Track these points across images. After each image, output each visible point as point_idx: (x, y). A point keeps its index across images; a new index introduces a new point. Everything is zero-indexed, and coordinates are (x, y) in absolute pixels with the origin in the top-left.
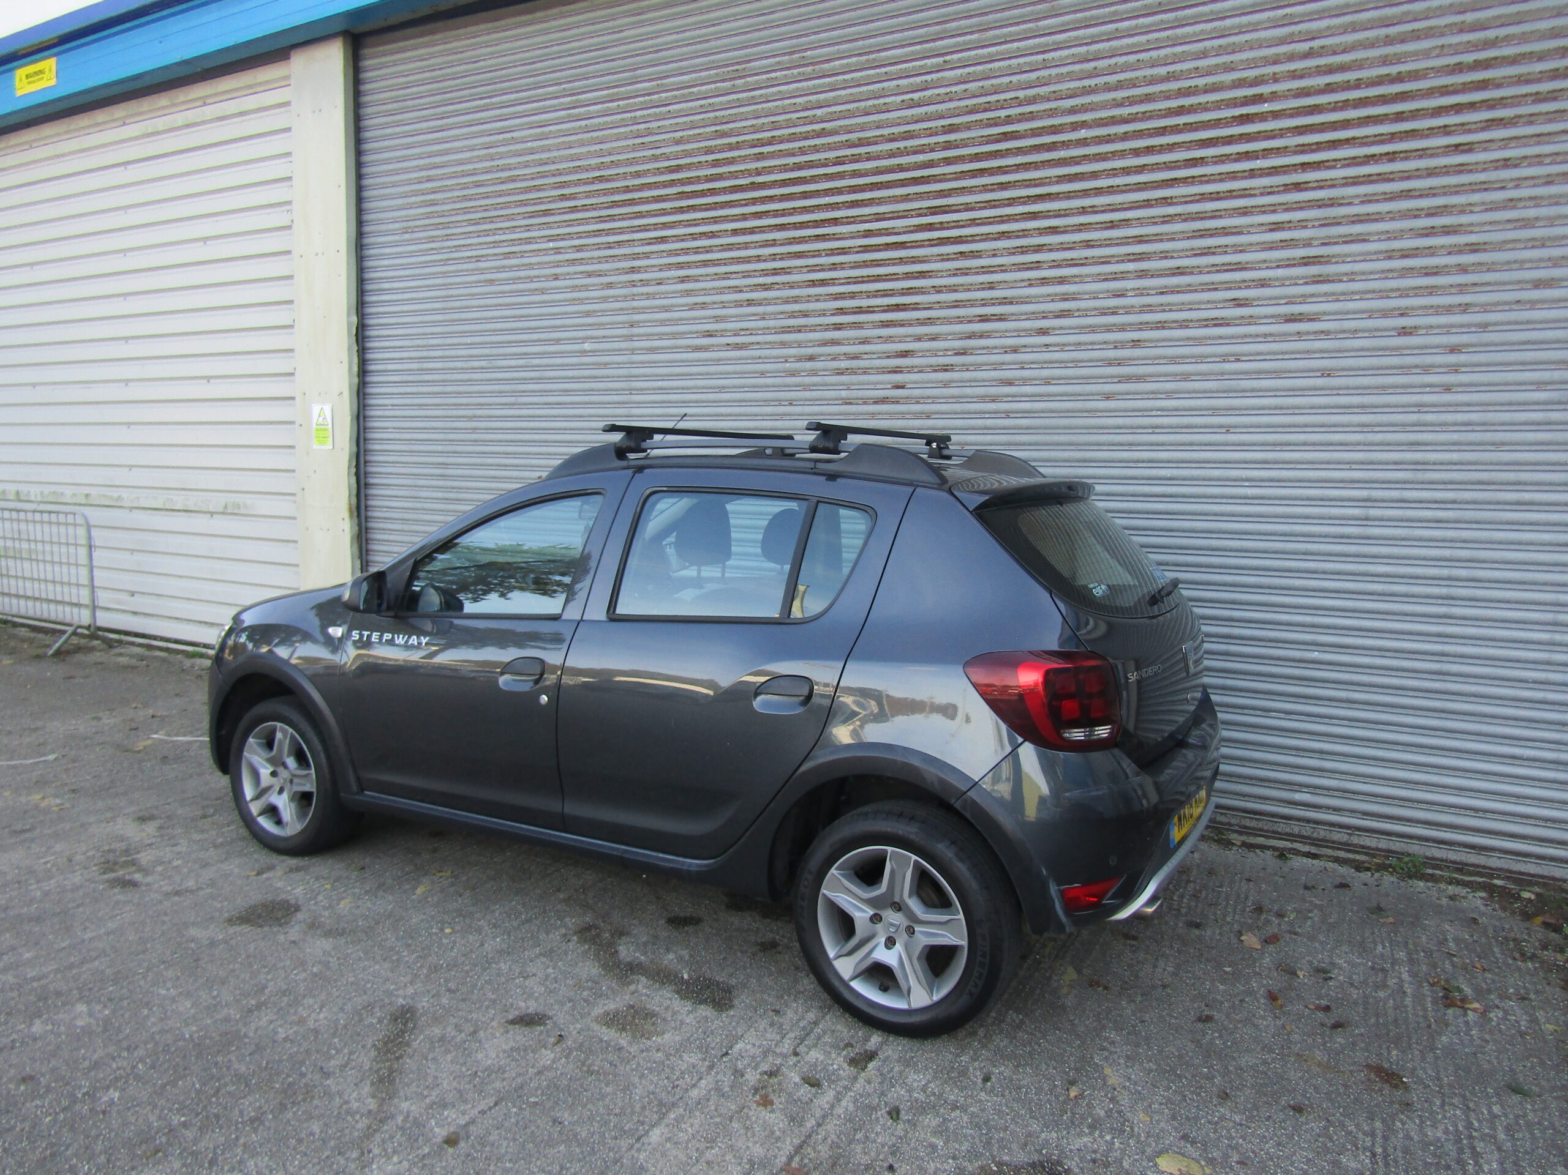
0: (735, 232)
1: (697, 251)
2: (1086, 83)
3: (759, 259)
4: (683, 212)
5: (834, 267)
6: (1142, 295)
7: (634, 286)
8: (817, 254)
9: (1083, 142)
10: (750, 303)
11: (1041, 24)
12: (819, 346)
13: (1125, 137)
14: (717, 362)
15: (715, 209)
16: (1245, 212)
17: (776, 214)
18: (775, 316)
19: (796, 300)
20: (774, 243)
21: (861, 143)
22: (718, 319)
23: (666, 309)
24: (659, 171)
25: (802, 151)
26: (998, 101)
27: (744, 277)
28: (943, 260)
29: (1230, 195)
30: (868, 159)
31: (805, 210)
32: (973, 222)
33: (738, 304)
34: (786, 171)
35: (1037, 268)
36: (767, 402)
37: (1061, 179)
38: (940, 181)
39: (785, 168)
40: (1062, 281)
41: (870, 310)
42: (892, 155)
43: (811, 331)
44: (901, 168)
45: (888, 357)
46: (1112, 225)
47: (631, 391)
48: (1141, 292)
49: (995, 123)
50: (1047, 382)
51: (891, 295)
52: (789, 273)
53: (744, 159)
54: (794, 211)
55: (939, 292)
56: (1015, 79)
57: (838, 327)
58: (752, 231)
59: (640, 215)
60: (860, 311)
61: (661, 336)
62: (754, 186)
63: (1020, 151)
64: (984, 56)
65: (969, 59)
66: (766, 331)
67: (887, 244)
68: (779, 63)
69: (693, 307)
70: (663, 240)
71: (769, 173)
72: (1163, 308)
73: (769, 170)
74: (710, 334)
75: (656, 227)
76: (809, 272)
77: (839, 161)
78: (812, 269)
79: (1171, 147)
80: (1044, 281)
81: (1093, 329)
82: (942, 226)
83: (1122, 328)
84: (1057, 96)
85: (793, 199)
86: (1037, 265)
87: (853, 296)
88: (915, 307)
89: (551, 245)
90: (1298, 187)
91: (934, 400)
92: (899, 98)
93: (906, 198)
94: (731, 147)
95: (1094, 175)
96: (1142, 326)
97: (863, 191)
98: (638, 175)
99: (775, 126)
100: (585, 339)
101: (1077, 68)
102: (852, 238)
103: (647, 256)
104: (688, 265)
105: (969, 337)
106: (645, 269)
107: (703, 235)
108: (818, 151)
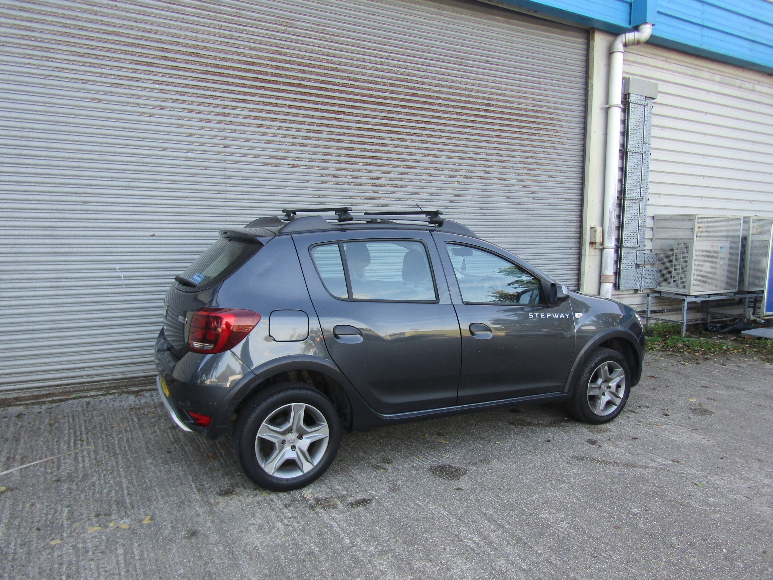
0: (290, 107)
1: (267, 112)
2: (441, 82)
3: (304, 123)
4: (257, 89)
5: (344, 134)
7: (226, 124)
8: (335, 127)
9: (440, 105)
10: (301, 145)
11: (425, 54)
12: (338, 170)
13: (453, 107)
14: (282, 172)
15: (278, 92)
16: (487, 142)
17: (313, 102)
18: (315, 153)
19: (325, 147)
20: (312, 117)
21: (354, 80)
22: (283, 151)
23: (250, 141)
24: (239, 61)
25: (326, 75)
26: (411, 79)
27: (297, 131)
28: (392, 140)
29: (483, 135)
30: (358, 88)
31: (328, 104)
32: (402, 127)
33: (294, 144)
34: (318, 82)
35: (427, 150)
36: (312, 196)
37: (434, 117)
38: (390, 106)
40: (435, 156)
41: (361, 157)
42: (369, 89)
43: (334, 163)
44: (372, 96)
45: (371, 179)
46: (450, 138)
47: (226, 184)
48: (460, 164)
49: (409, 88)
50: (431, 194)
51: (371, 152)
52: (322, 133)
53: (294, 70)
54: (322, 103)
55: (391, 153)
56: (417, 72)
57: (347, 163)
58: (300, 108)
59: (228, 83)
60: (357, 156)
61: (245, 155)
62: (300, 86)
63: (419, 102)
64: (404, 59)
65: (398, 58)
66: (310, 160)
68: (311, 27)
69: (266, 142)
70: (244, 101)
71: (309, 81)
72: (467, 171)
73: (310, 80)
74: (277, 158)
75: (239, 93)
76: (332, 134)
77: (344, 85)
78: (333, 133)
79: (467, 114)
80: (429, 155)
81: (446, 176)
82: (390, 125)
83: (455, 177)
84: (430, 84)
85: (322, 97)
86: (426, 149)
87: (354, 149)
88: (381, 158)
89: (157, 86)
90: (499, 137)
91: (390, 199)
92: (371, 65)
93: (375, 110)
94: (286, 62)
95: (444, 118)
96: (460, 177)
97: (356, 102)
98: (224, 59)
99: (310, 58)
100: (188, 151)
101: (438, 76)
102: (352, 122)
103: (235, 108)
104: (263, 119)
105: (403, 174)
106: (234, 115)
107: (271, 104)
108: (334, 78)
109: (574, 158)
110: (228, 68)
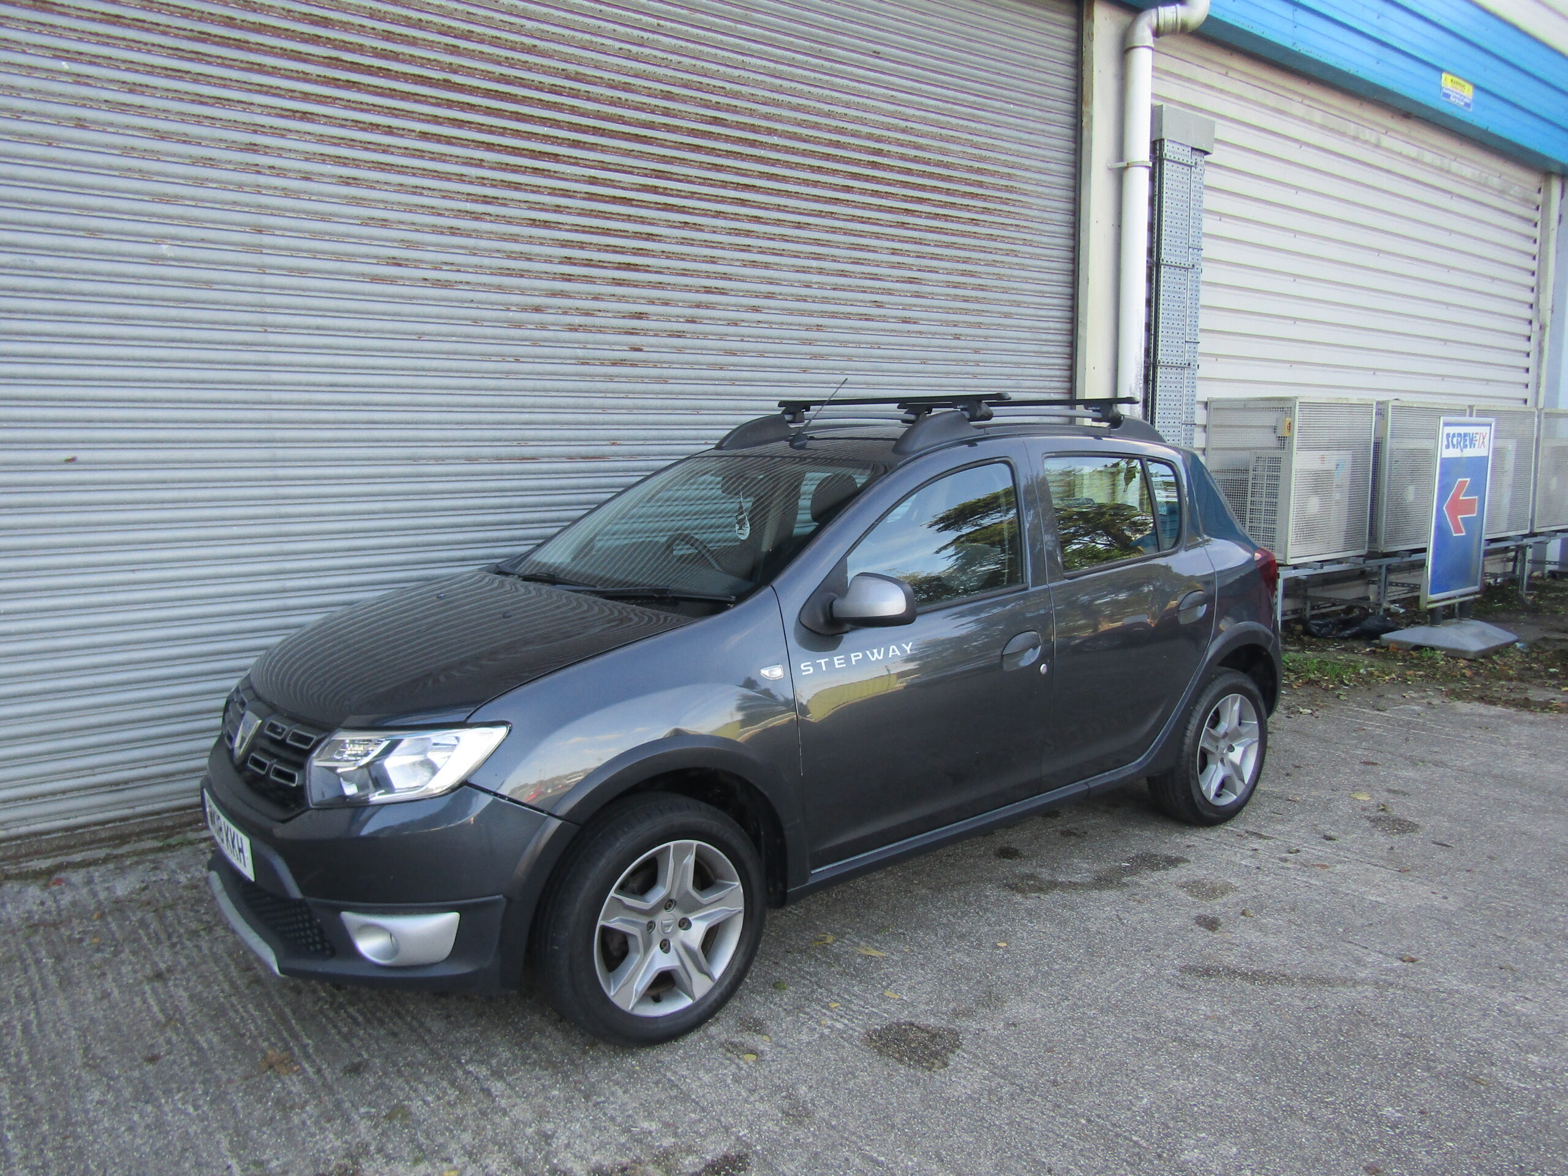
0: (424, 136)
1: (366, 146)
2: (776, 96)
3: (461, 178)
4: (338, 87)
5: (558, 209)
6: (822, 288)
7: (259, 173)
8: (537, 190)
9: (774, 147)
10: (453, 231)
11: (739, 26)
12: (547, 296)
13: (804, 153)
14: (410, 299)
15: (392, 97)
16: (877, 236)
17: (480, 128)
18: (491, 253)
19: (514, 238)
20: (480, 164)
21: (578, 78)
22: (409, 245)
23: (324, 218)
25: (511, 63)
26: (708, 85)
27: (444, 197)
28: (670, 227)
29: (867, 221)
30: (588, 99)
31: (517, 134)
32: (692, 195)
33: (437, 230)
34: (490, 80)
35: (749, 251)
36: (486, 357)
37: (762, 175)
38: (662, 146)
39: (487, 76)
40: (766, 266)
41: (600, 265)
42: (613, 103)
43: (536, 278)
44: (621, 120)
45: (624, 317)
46: (799, 226)
47: (265, 327)
48: (822, 286)
49: (706, 105)
50: (762, 354)
51: (623, 253)
52: (505, 205)
53: (431, 45)
54: (503, 132)
55: (668, 258)
56: (722, 69)
57: (568, 278)
58: (449, 141)
59: (260, 69)
60: (589, 263)
61: (314, 254)
62: (447, 85)
63: (727, 139)
64: (692, 35)
65: (679, 32)
66: (479, 269)
67: (614, 197)
69: (367, 222)
70: (305, 116)
71: (468, 75)
72: (836, 301)
73: (470, 72)
74: (396, 263)
75: (291, 94)
76: (530, 208)
77: (554, 90)
78: (532, 206)
79: (835, 172)
80: (754, 264)
81: (791, 312)
82: (665, 192)
83: (811, 314)
84: (752, 99)
85: (503, 117)
86: (747, 249)
87: (582, 246)
88: (646, 269)
89: (65, 66)
91: (670, 364)
92: (618, 45)
93: (628, 153)
94: (410, 23)
95: (784, 179)
96: (823, 314)
97: (585, 132)
100: (160, 239)
101: (768, 79)
102: (576, 181)
103: (282, 133)
104: (356, 163)
105: (698, 306)
106: (280, 152)
107: (374, 127)
108: (530, 70)
109: (1055, 277)
110: (260, 29)
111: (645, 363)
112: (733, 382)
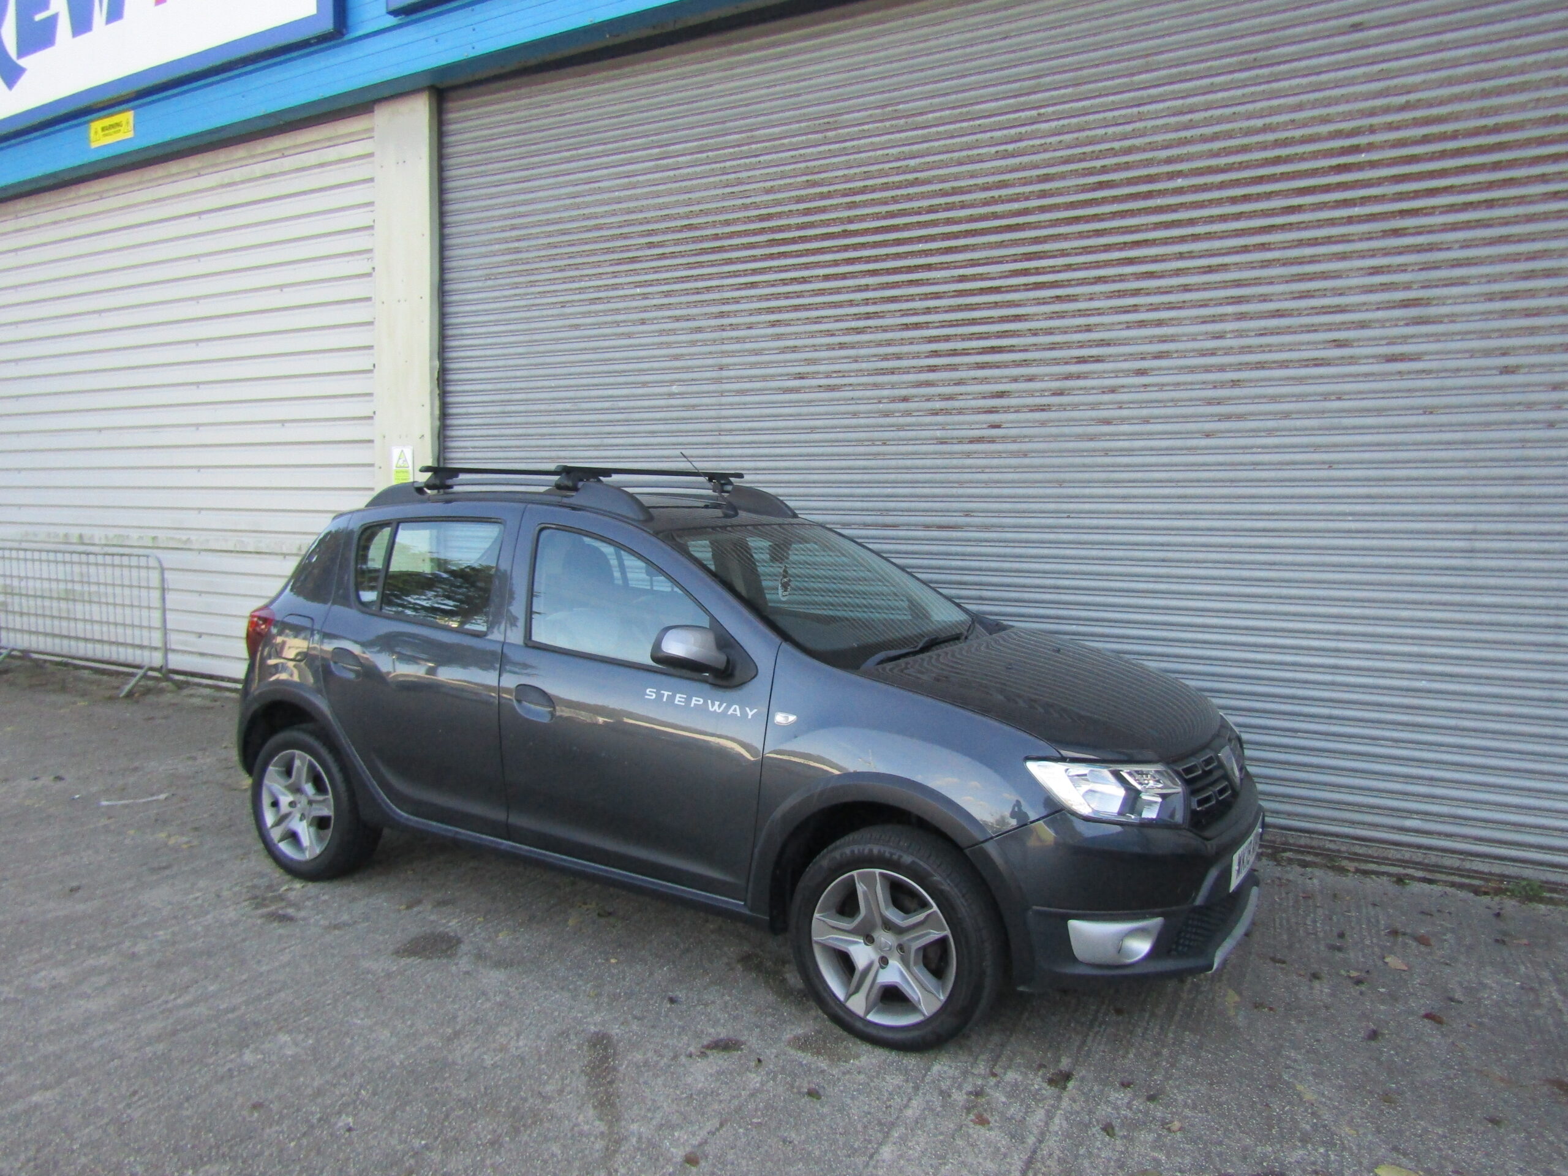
0: (827, 278)
1: (787, 296)
2: (1183, 134)
3: (851, 303)
4: (773, 259)
5: (928, 311)
6: (1242, 336)
7: (724, 330)
8: (911, 298)
9: (1180, 191)
10: (842, 346)
11: (1136, 78)
12: (913, 387)
13: (1222, 186)
14: (809, 403)
15: (806, 255)
16: (1343, 257)
17: (868, 260)
18: (868, 358)
19: (889, 343)
20: (866, 288)
21: (955, 192)
22: (809, 362)
23: (756, 352)
24: (749, 220)
25: (895, 200)
26: (1093, 152)
27: (837, 321)
28: (1039, 304)
29: (1329, 240)
30: (962, 208)
31: (898, 256)
32: (1069, 268)
33: (830, 347)
34: (878, 219)
35: (1135, 311)
36: (860, 442)
37: (1157, 226)
38: (1035, 228)
39: (877, 217)
40: (1160, 323)
41: (965, 352)
42: (986, 203)
43: (904, 373)
44: (995, 216)
45: (984, 398)
46: (1210, 270)
47: (720, 432)
48: (1240, 334)
49: (1090, 172)
50: (1146, 421)
51: (987, 338)
52: (883, 317)
53: (835, 208)
54: (887, 257)
55: (1035, 335)
56: (1110, 130)
57: (932, 369)
58: (844, 276)
59: (730, 262)
60: (954, 353)
61: (751, 379)
62: (846, 234)
63: (1115, 199)
64: (1078, 109)
65: (1063, 112)
66: (859, 372)
67: (982, 289)
68: (871, 116)
69: (783, 350)
70: (753, 285)
72: (1262, 349)
73: (862, 218)
74: (801, 376)
75: (745, 273)
76: (903, 316)
77: (931, 210)
78: (905, 313)
79: (1269, 196)
80: (1142, 324)
81: (1192, 370)
82: (1038, 271)
83: (1222, 369)
84: (1153, 147)
85: (886, 246)
86: (1135, 309)
87: (947, 338)
88: (1011, 349)
89: (638, 290)
90: (1396, 233)
91: (1031, 438)
92: (993, 150)
93: (1001, 245)
94: (823, 196)
95: (1192, 222)
96: (1242, 366)
97: (957, 238)
98: (727, 223)
99: (867, 176)
100: (672, 382)
101: (1172, 120)
102: (946, 283)
103: (736, 301)
104: (779, 310)
105: (1066, 378)
106: (735, 313)
107: (794, 280)
108: (911, 200)
110: (732, 235)
111: (1004, 439)
112: (1106, 452)
